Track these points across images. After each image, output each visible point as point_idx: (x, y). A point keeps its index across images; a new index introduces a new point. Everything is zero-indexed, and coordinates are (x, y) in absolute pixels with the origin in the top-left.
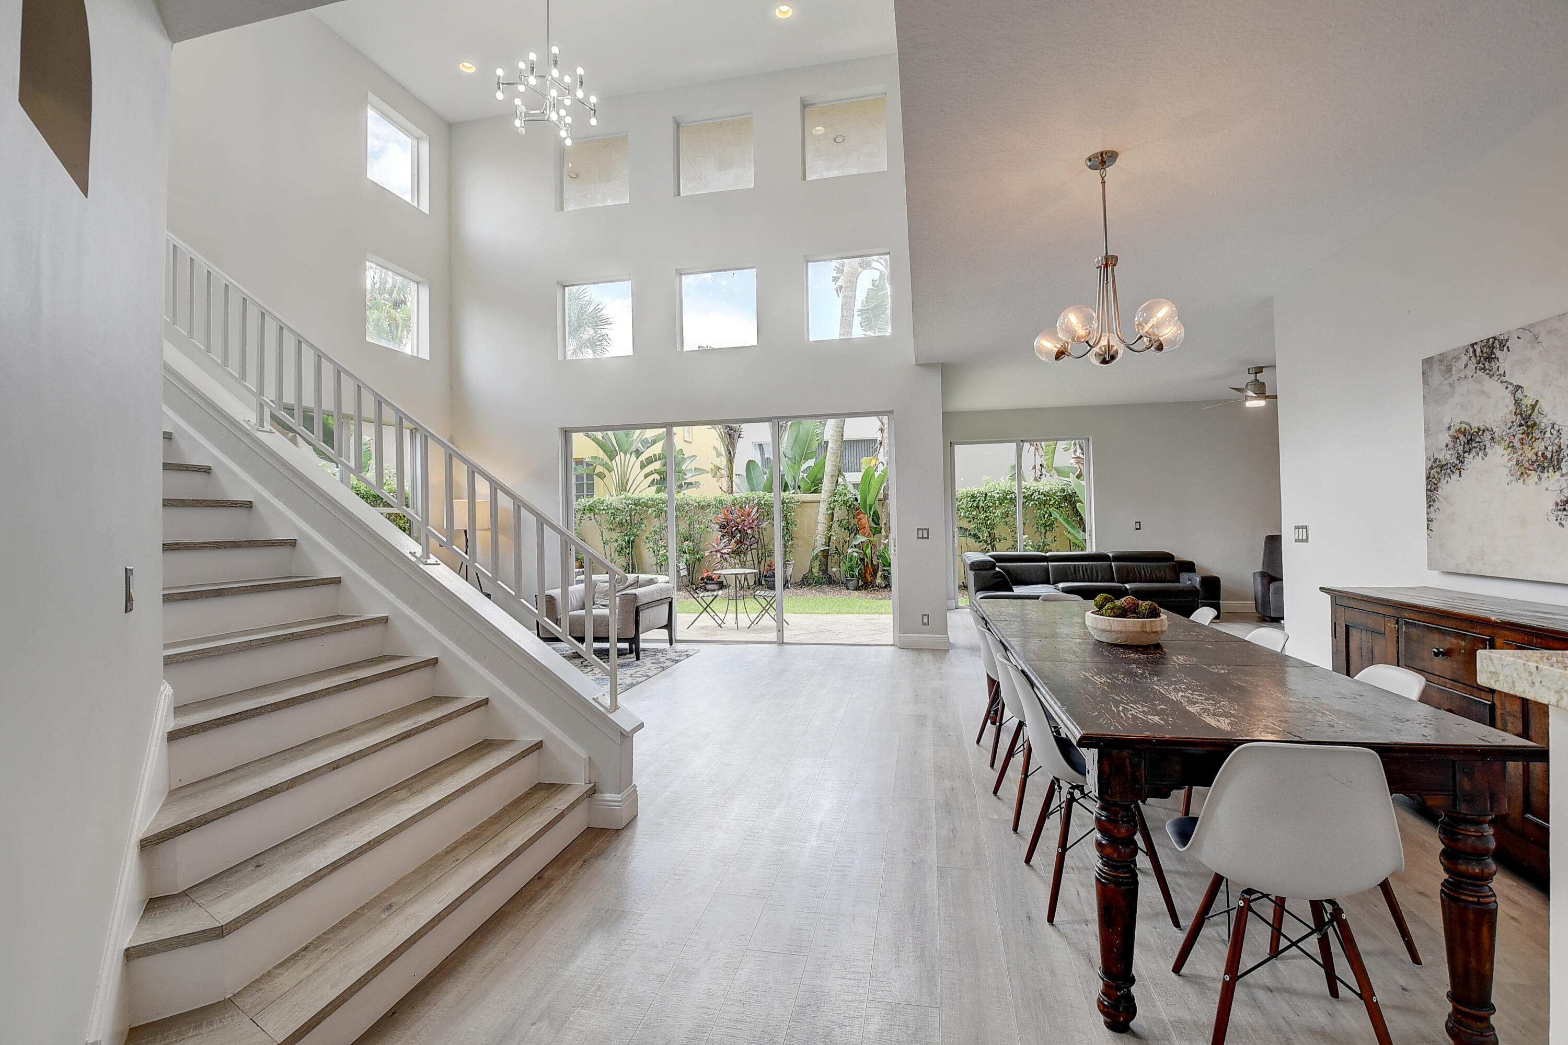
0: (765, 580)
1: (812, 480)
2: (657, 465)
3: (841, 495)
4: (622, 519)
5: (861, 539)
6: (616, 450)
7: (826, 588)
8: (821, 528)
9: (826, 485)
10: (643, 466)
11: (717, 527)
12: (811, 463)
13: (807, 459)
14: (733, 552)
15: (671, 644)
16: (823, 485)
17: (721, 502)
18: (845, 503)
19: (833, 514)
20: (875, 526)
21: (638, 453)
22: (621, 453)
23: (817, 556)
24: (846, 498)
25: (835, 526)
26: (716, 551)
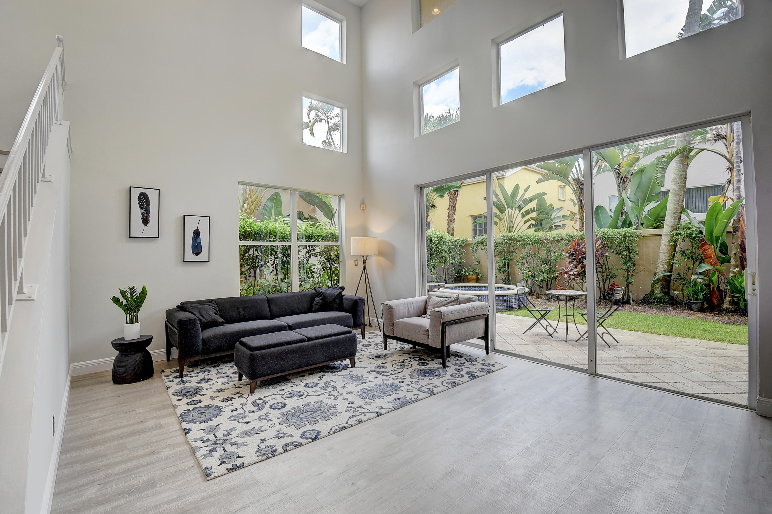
0: (608, 297)
1: (654, 218)
2: (534, 215)
3: (684, 229)
4: (501, 249)
5: (705, 267)
6: (505, 207)
7: (668, 308)
8: (663, 257)
9: (669, 221)
10: (523, 216)
11: (567, 255)
12: (653, 205)
13: (649, 201)
14: (579, 274)
15: (487, 353)
16: (665, 221)
17: (571, 237)
18: (689, 236)
19: (675, 246)
20: (723, 256)
21: (520, 208)
22: (509, 209)
23: (659, 279)
24: (689, 231)
25: (678, 255)
26: (565, 273)
